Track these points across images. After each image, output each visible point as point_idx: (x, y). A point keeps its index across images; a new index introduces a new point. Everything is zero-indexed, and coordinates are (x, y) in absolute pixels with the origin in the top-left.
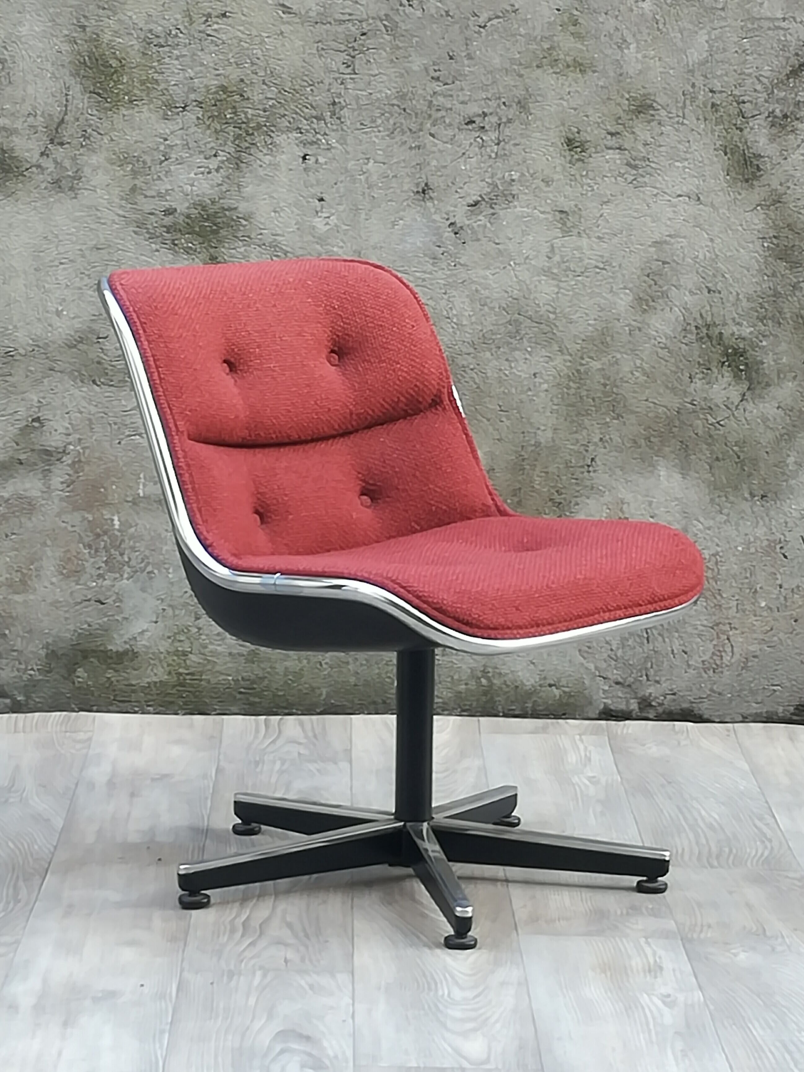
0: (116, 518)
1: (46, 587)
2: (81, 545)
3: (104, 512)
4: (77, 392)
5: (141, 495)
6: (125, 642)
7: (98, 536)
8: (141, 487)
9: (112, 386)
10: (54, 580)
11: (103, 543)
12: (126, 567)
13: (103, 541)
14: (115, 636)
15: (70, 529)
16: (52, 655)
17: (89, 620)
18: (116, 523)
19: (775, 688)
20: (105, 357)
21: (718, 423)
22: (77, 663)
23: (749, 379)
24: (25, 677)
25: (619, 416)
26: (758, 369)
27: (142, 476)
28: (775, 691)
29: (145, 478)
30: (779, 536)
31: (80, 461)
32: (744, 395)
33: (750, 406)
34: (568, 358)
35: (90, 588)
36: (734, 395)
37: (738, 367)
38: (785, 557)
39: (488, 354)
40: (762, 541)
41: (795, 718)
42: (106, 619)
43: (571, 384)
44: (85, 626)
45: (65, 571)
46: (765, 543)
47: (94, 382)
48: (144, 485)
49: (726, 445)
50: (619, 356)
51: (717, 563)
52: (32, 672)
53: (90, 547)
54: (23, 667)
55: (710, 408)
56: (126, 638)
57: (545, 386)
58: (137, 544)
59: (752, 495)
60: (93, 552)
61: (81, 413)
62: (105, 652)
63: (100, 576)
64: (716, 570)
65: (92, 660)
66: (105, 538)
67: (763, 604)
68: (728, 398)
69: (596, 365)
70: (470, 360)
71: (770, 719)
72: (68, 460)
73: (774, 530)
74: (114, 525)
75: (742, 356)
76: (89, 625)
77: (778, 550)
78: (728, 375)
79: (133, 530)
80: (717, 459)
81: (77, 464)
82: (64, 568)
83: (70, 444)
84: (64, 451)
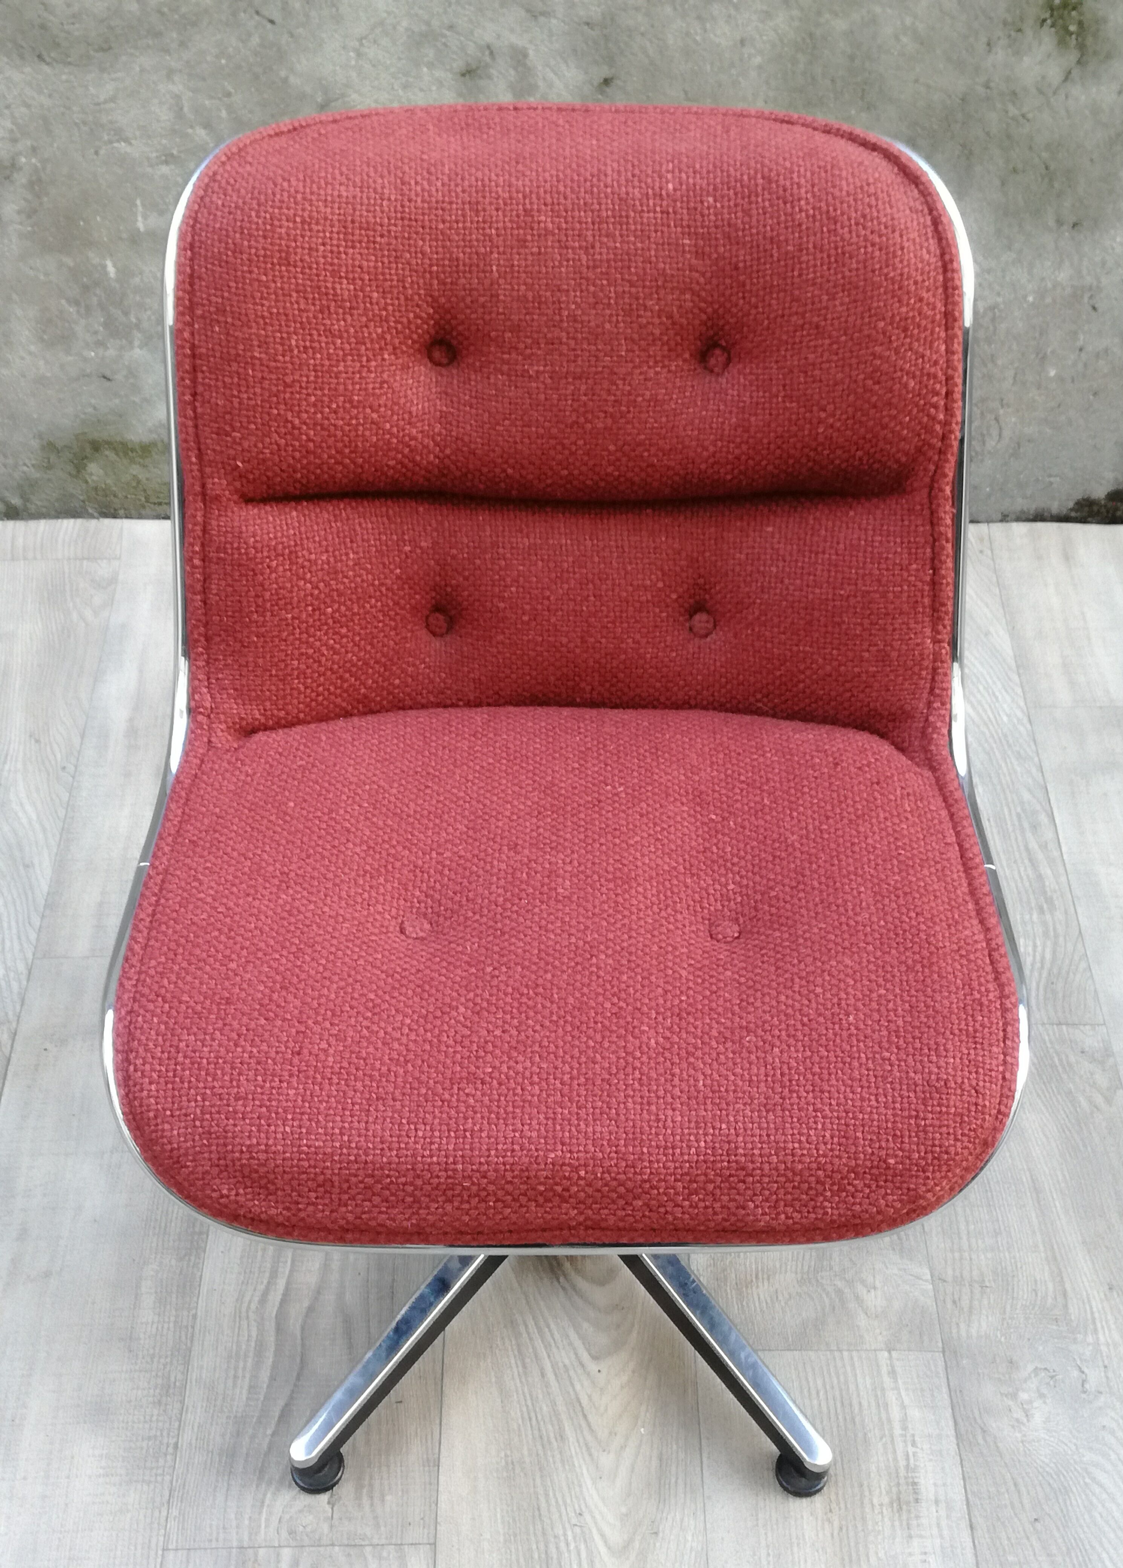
0: (109, 264)
1: (23, 358)
2: (63, 302)
3: (91, 254)
4: (16, 76)
5: (142, 229)
6: (150, 431)
7: (86, 288)
8: (140, 218)
9: (70, 63)
10: (32, 348)
11: (95, 300)
12: (135, 332)
13: (95, 295)
14: (134, 422)
15: (42, 277)
16: (50, 447)
17: (93, 401)
18: (111, 270)
19: (1052, 479)
20: (52, 18)
21: (1023, 116)
22: (86, 457)
23: (1082, 47)
24: (16, 475)
25: (870, 107)
26: (1098, 30)
27: (138, 202)
28: (1051, 483)
29: (143, 205)
30: (1089, 280)
31: (40, 180)
32: (1070, 72)
33: (1076, 90)
34: (796, 13)
35: (85, 360)
36: (1054, 73)
37: (1066, 29)
38: (1094, 308)
39: (668, 10)
40: (1063, 289)
41: (1073, 514)
42: (117, 401)
43: (800, 56)
44: (90, 410)
45: (45, 337)
46: (1068, 290)
47: (40, 57)
48: (145, 217)
49: (1030, 148)
50: (878, 10)
51: (993, 320)
52: (25, 468)
53: (77, 303)
54: (10, 461)
55: (1014, 93)
56: (150, 424)
57: (758, 60)
58: (148, 301)
59: (1060, 222)
60: (82, 310)
61: (28, 106)
62: (124, 444)
63: (101, 344)
64: (991, 328)
65: (107, 453)
66: (98, 291)
67: (1052, 373)
68: (1043, 78)
69: (840, 25)
70: (640, 17)
71: (1039, 517)
72: (21, 179)
73: (1085, 272)
74: (106, 273)
75: (1074, 9)
76: (95, 408)
77: (1086, 300)
78: (1048, 39)
79: (137, 280)
80: (1015, 171)
81: (37, 185)
82: (44, 332)
83: (20, 153)
84: (13, 165)
